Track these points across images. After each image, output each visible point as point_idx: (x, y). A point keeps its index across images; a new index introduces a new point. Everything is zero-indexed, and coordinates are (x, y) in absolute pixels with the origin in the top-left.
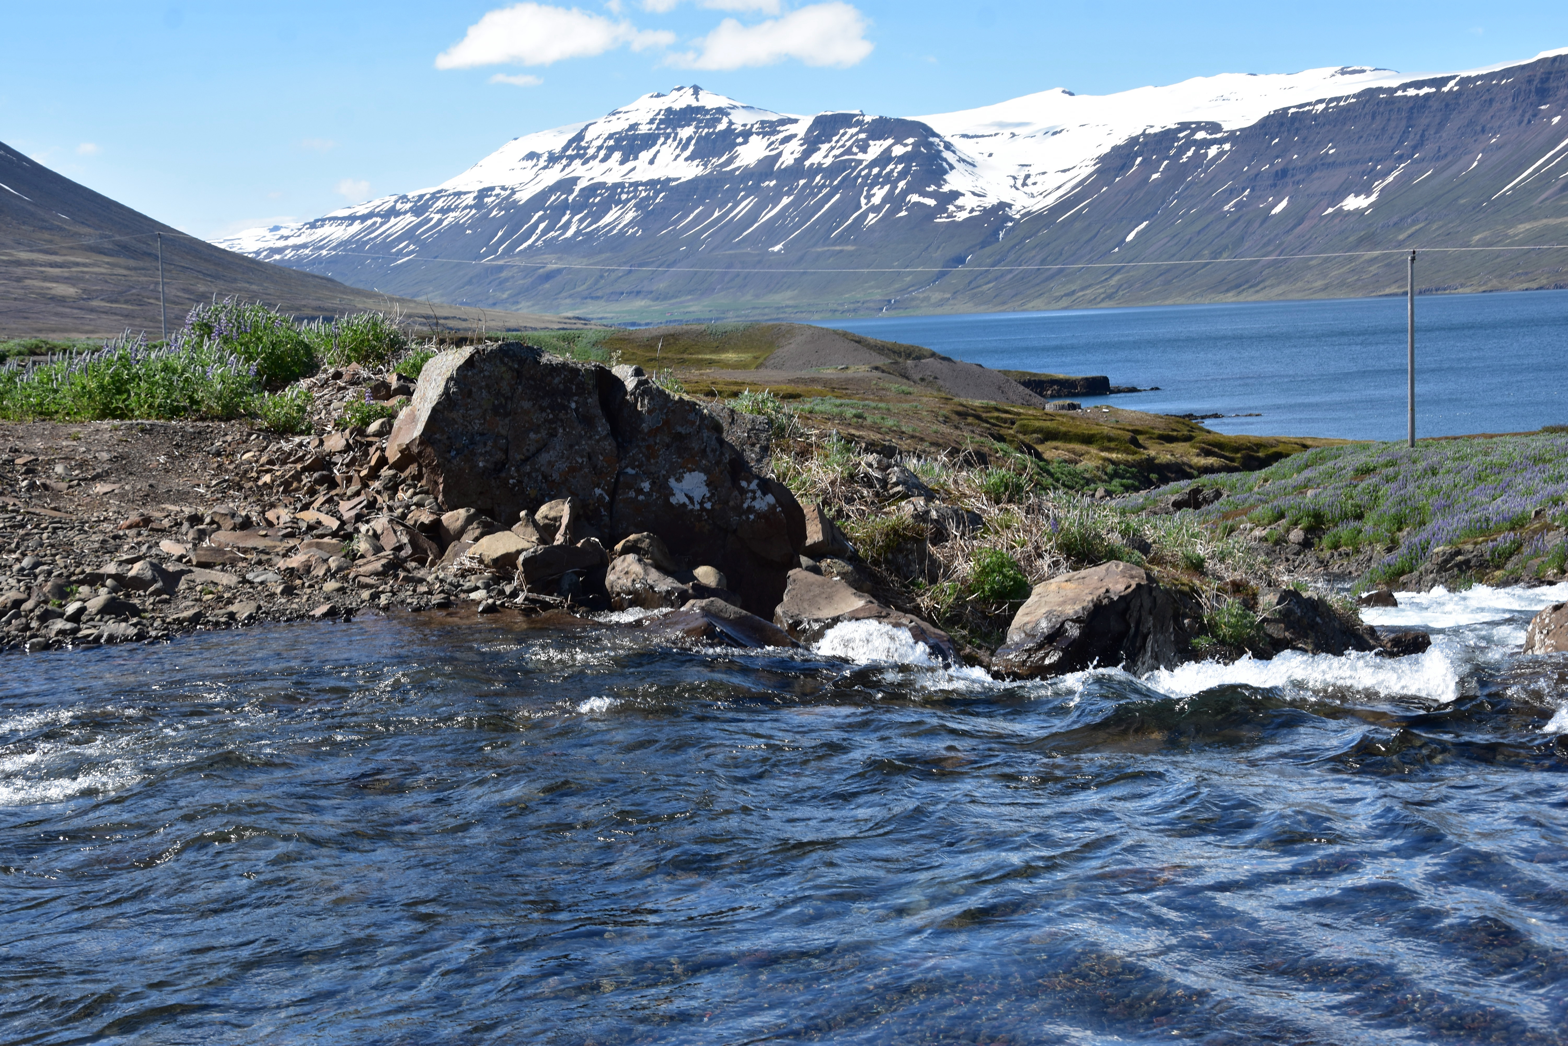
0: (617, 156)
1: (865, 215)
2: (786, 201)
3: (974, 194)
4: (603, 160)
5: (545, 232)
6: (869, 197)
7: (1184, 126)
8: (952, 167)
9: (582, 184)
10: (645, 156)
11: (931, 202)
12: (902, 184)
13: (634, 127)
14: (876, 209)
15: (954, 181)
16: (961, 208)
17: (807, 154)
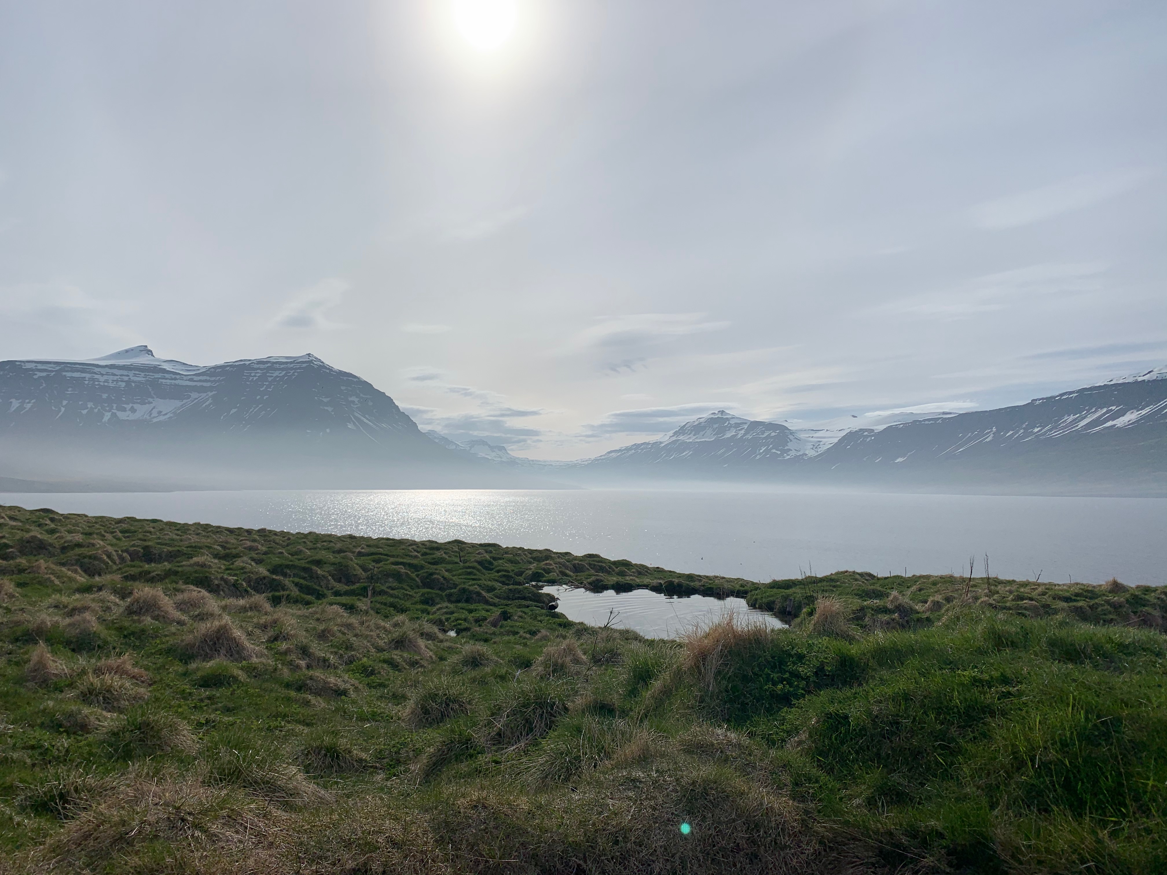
0: (693, 433)
1: (756, 456)
2: (734, 450)
3: (796, 450)
4: (690, 434)
5: (665, 457)
6: (759, 450)
7: (861, 430)
8: (791, 441)
9: (680, 442)
10: (702, 433)
11: (779, 453)
12: (771, 446)
13: (700, 423)
14: (760, 454)
15: (790, 446)
16: (788, 455)
17: (745, 435)
